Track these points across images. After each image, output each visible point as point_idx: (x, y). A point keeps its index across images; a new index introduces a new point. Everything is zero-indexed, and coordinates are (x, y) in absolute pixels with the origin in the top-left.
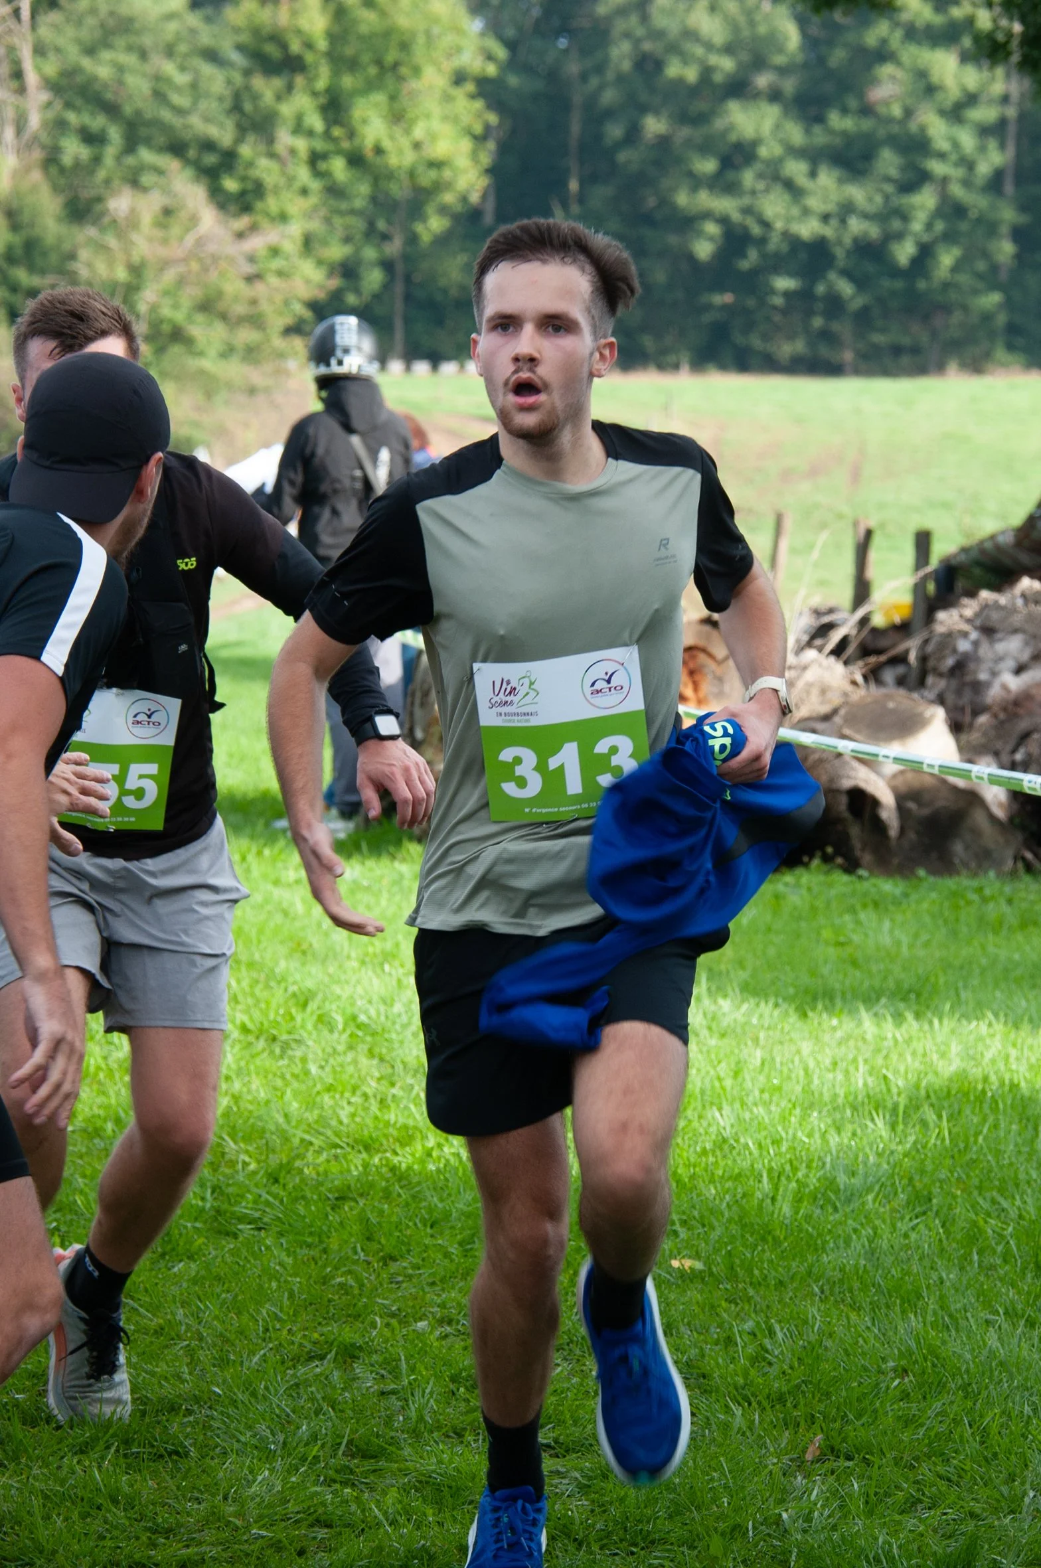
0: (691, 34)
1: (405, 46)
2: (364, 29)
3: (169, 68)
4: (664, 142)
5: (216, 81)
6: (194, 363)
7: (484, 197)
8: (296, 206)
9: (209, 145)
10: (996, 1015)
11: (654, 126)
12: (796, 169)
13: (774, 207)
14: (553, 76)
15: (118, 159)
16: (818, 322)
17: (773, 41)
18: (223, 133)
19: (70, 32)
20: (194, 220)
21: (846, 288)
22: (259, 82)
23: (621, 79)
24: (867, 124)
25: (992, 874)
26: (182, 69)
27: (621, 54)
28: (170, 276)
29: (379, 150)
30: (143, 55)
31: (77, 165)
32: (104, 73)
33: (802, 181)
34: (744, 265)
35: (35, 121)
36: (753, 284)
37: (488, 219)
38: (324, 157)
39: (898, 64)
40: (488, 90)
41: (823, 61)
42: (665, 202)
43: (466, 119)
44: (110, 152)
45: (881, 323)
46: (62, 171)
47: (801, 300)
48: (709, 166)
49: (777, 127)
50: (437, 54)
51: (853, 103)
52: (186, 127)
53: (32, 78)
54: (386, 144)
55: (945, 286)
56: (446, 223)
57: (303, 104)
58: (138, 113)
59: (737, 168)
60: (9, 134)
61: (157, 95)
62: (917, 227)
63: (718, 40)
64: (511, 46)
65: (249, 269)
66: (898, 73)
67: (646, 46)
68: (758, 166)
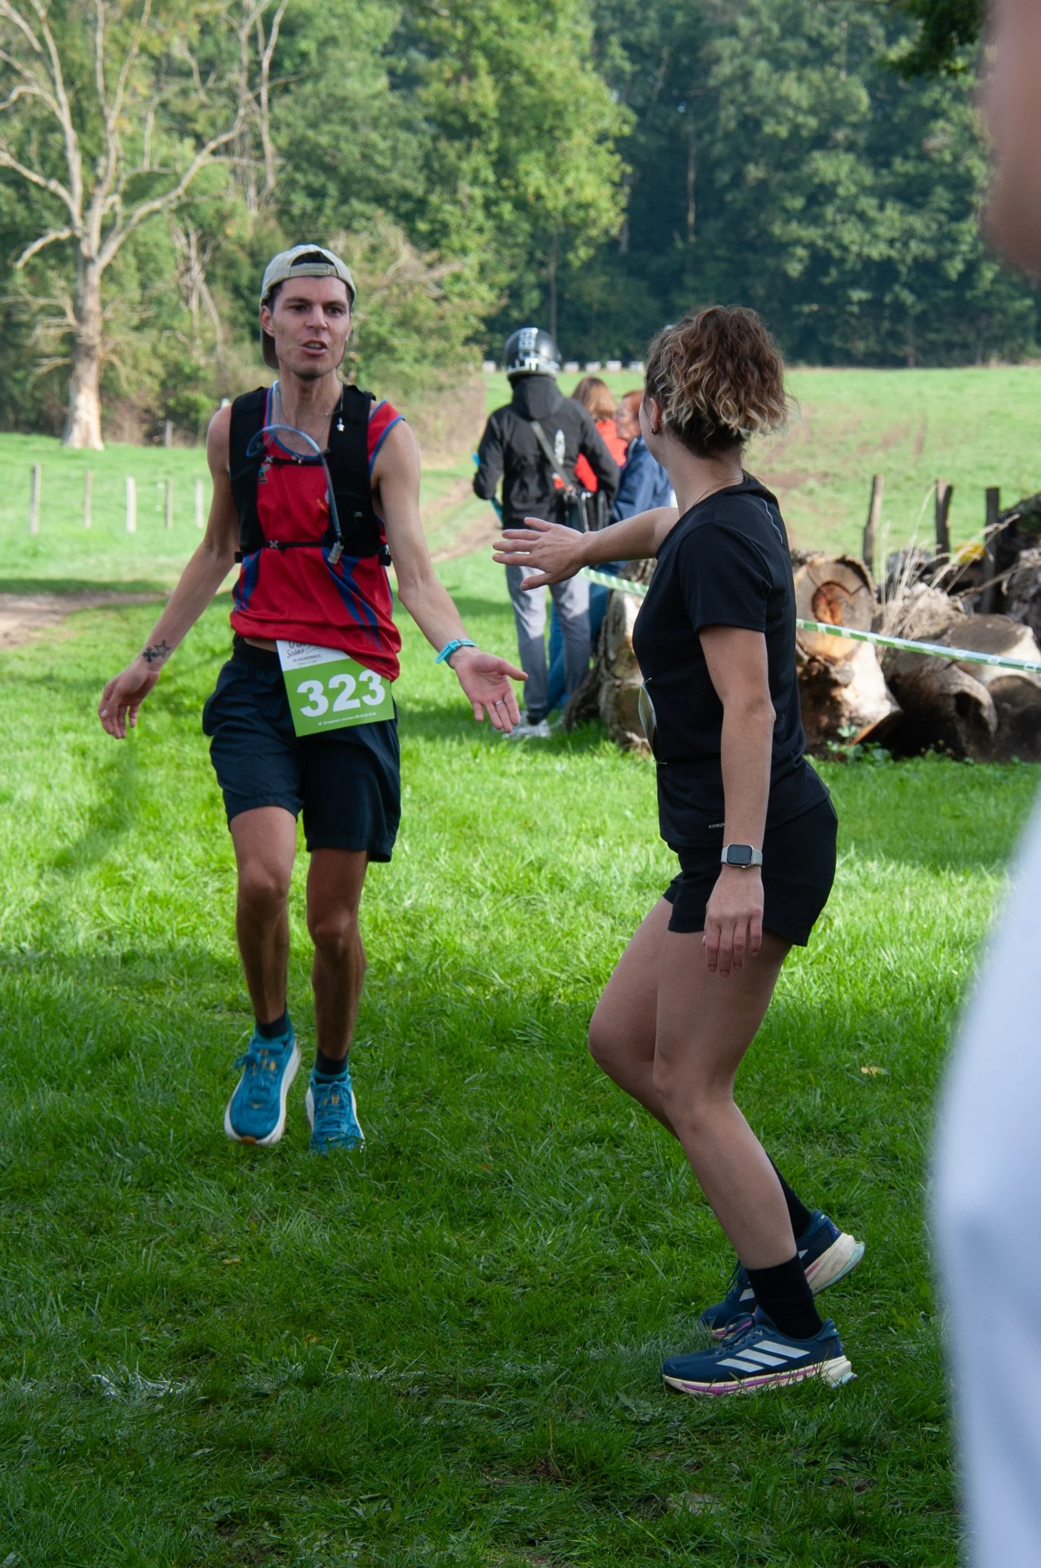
0: (783, 100)
1: (558, 114)
2: (527, 101)
3: (374, 137)
4: (762, 184)
5: (411, 145)
6: (395, 368)
7: (621, 231)
8: (473, 241)
9: (405, 196)
11: (754, 172)
12: (868, 204)
13: (851, 234)
14: (674, 134)
15: (335, 208)
16: (886, 325)
17: (849, 104)
18: (417, 186)
19: (298, 110)
20: (395, 255)
21: (908, 298)
22: (443, 145)
23: (727, 136)
24: (924, 168)
26: (384, 138)
27: (728, 117)
28: (376, 299)
29: (539, 197)
30: (354, 127)
31: (304, 214)
32: (324, 140)
33: (872, 213)
34: (827, 281)
35: (271, 181)
36: (834, 296)
37: (624, 248)
38: (496, 202)
39: (949, 120)
40: (624, 147)
41: (887, 118)
42: (764, 232)
43: (607, 170)
44: (329, 203)
45: (936, 325)
46: (292, 219)
47: (873, 308)
48: (798, 203)
49: (852, 171)
50: (584, 120)
51: (912, 151)
52: (389, 181)
53: (269, 148)
54: (544, 191)
55: (988, 294)
56: (592, 252)
57: (479, 161)
58: (350, 172)
59: (821, 204)
60: (252, 192)
61: (365, 157)
62: (964, 248)
63: (805, 104)
64: (640, 112)
65: (437, 292)
66: (949, 127)
67: (748, 110)
68: (838, 202)
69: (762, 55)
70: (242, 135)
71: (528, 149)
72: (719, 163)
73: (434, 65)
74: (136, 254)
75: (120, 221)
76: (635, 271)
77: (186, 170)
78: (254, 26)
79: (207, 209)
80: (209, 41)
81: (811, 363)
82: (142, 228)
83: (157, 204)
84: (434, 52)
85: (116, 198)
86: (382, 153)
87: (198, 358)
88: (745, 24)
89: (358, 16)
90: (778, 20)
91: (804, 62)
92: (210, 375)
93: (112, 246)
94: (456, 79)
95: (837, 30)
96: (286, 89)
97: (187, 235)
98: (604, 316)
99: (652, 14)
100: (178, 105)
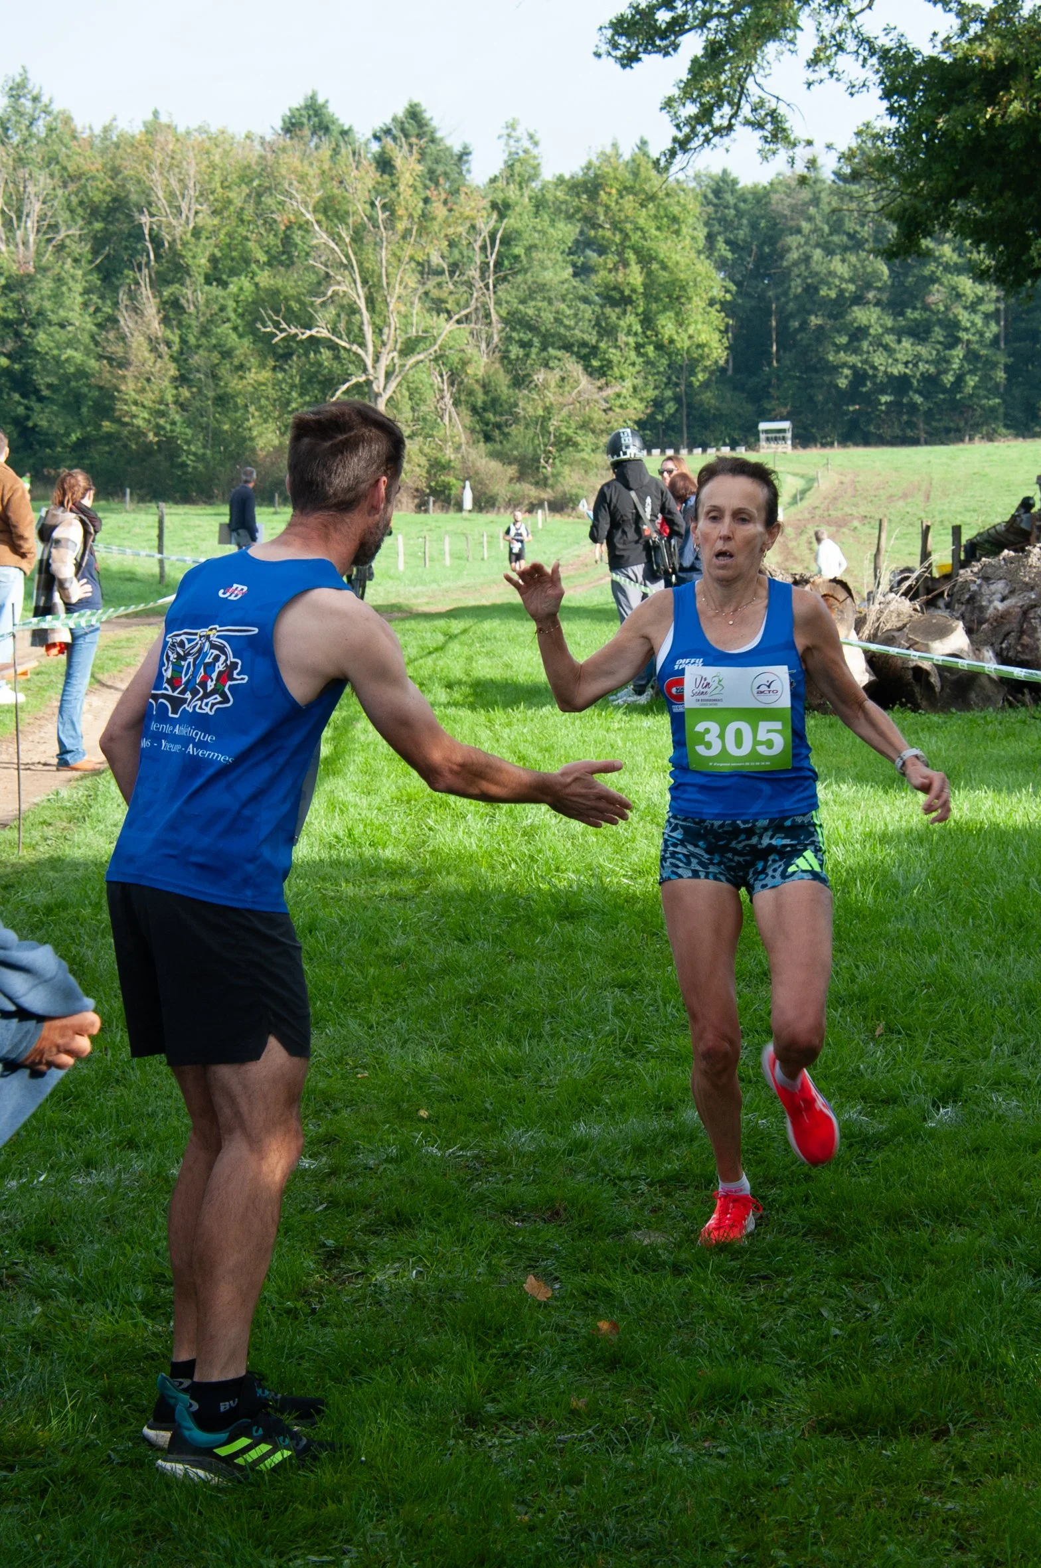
0: (832, 274)
1: (683, 288)
2: (662, 281)
3: (563, 306)
4: (820, 328)
5: (587, 312)
7: (727, 361)
8: (628, 371)
9: (584, 344)
10: (989, 787)
11: (815, 321)
12: (889, 339)
13: (879, 359)
14: (762, 297)
15: (538, 354)
16: (905, 417)
17: (876, 274)
18: (592, 339)
19: (514, 293)
20: (577, 381)
21: (918, 399)
22: (608, 310)
23: (797, 297)
24: (926, 315)
25: (991, 709)
26: (569, 307)
27: (796, 287)
28: (564, 412)
29: (672, 341)
30: (550, 302)
31: (518, 359)
32: (530, 312)
33: (893, 345)
34: (864, 390)
35: (496, 338)
36: (869, 400)
37: (730, 372)
38: (643, 346)
39: (941, 284)
40: (727, 308)
41: (902, 284)
42: (821, 359)
43: (716, 323)
44: (534, 350)
45: (937, 417)
46: (510, 362)
47: (895, 405)
48: (843, 340)
49: (879, 318)
50: (700, 291)
51: (919, 305)
52: (572, 336)
53: (494, 317)
54: (675, 337)
55: (971, 396)
56: (707, 376)
57: (631, 320)
58: (547, 330)
59: (859, 340)
60: (483, 345)
61: (557, 320)
62: (955, 366)
63: (846, 276)
64: (738, 284)
65: (606, 406)
66: (942, 289)
67: (809, 281)
68: (870, 338)
69: (818, 245)
70: (477, 309)
71: (665, 309)
72: (792, 316)
73: (601, 260)
74: (408, 389)
75: (397, 369)
76: (737, 387)
77: (440, 335)
78: (484, 240)
79: (454, 358)
80: (456, 252)
81: (856, 444)
82: (411, 372)
83: (421, 357)
84: (602, 251)
85: (395, 354)
86: (567, 317)
87: (449, 454)
88: (806, 226)
89: (551, 230)
90: (828, 223)
91: (845, 249)
92: (457, 464)
93: (393, 385)
94: (615, 269)
95: (866, 228)
96: (505, 279)
97: (441, 376)
98: (719, 417)
99: (745, 221)
100: (435, 293)
